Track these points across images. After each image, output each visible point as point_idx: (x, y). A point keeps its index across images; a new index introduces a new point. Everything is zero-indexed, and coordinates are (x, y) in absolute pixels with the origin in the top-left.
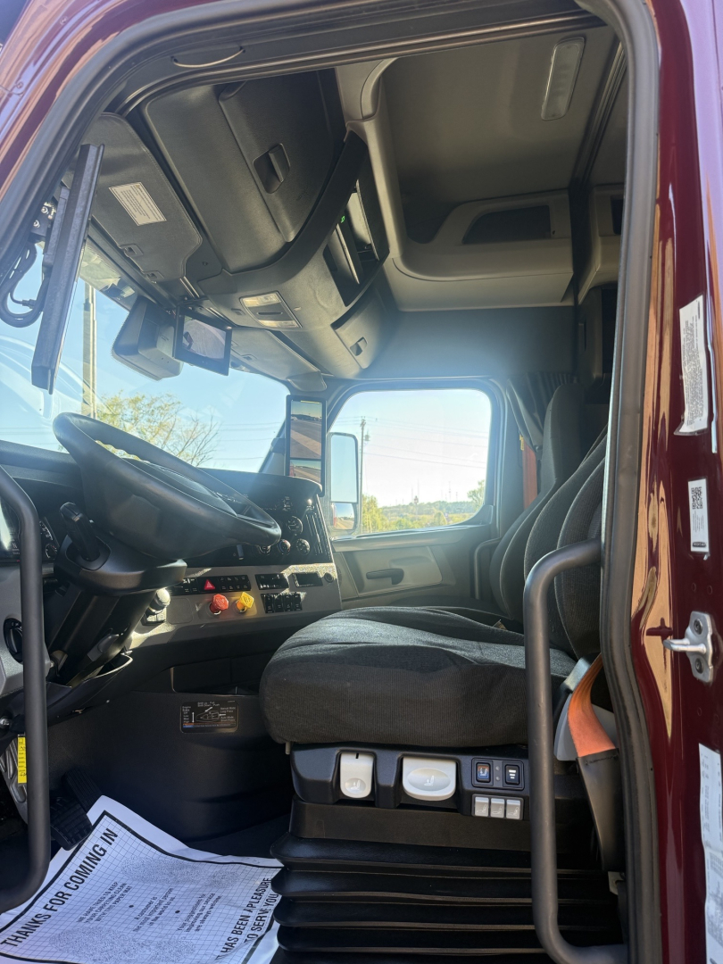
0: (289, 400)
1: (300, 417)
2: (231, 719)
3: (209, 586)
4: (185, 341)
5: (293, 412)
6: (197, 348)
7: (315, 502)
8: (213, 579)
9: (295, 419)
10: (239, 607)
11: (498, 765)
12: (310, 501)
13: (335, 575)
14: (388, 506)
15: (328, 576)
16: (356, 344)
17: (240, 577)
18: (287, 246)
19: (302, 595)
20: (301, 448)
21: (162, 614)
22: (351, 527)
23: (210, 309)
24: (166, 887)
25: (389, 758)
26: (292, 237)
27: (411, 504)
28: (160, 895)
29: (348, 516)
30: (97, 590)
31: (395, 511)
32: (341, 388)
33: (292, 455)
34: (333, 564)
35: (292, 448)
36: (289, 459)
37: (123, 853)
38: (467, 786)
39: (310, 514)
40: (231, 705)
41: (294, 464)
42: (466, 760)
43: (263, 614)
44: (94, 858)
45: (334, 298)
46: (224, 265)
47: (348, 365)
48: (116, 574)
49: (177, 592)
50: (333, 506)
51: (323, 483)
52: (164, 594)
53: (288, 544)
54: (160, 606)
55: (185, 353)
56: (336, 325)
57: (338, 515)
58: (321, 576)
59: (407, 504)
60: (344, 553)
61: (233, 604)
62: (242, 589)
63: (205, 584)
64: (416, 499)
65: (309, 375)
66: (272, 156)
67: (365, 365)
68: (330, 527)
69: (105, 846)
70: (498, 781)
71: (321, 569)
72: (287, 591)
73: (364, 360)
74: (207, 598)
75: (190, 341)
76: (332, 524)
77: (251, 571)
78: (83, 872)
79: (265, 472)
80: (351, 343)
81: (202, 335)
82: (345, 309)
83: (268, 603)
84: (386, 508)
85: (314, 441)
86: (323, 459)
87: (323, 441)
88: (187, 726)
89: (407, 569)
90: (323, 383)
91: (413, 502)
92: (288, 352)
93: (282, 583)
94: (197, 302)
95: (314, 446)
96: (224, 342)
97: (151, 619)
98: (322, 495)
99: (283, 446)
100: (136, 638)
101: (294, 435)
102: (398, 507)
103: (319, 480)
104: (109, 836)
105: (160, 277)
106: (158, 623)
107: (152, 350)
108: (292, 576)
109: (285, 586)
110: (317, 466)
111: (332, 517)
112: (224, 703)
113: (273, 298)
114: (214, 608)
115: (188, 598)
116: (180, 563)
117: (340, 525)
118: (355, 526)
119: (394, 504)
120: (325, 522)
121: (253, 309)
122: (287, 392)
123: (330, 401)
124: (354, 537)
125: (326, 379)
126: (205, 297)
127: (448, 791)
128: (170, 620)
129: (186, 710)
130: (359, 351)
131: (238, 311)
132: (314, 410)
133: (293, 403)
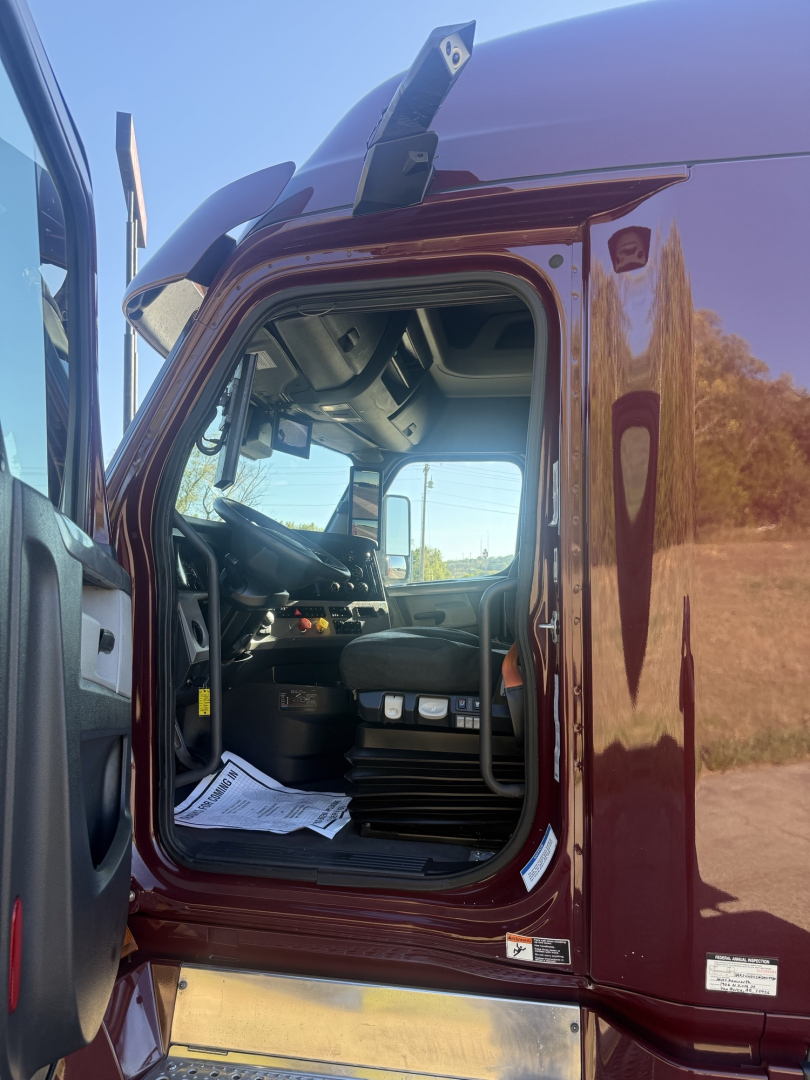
0: (353, 470)
1: (361, 484)
2: (313, 702)
3: (298, 613)
4: (280, 437)
5: (356, 480)
6: (288, 440)
7: (372, 554)
8: (300, 609)
9: (357, 486)
10: (318, 628)
11: (470, 700)
12: (369, 554)
13: (387, 610)
14: (454, 560)
15: (381, 610)
16: (408, 428)
17: (318, 608)
18: (355, 377)
19: (362, 623)
20: (363, 511)
21: (269, 629)
22: (403, 577)
23: (296, 409)
24: (273, 803)
25: (411, 698)
26: (359, 372)
27: (479, 558)
28: (270, 806)
29: (401, 567)
30: (240, 607)
31: (461, 566)
32: (395, 459)
33: (354, 516)
34: (386, 602)
35: (354, 510)
36: (351, 519)
37: (242, 785)
38: (453, 711)
39: (369, 563)
40: (314, 693)
41: (356, 523)
42: (453, 698)
43: (335, 635)
44: (225, 786)
45: (389, 402)
46: (311, 386)
47: (402, 444)
48: (248, 597)
49: (278, 615)
50: (388, 558)
51: (379, 540)
52: (271, 616)
53: (353, 586)
54: (267, 623)
55: (279, 444)
56: (391, 418)
57: (392, 566)
58: (376, 610)
59: (475, 557)
60: (397, 598)
61: (314, 626)
62: (320, 617)
63: (295, 611)
64: (486, 552)
65: (368, 450)
66: (350, 335)
67: (415, 442)
68: (385, 577)
69: (231, 780)
70: (469, 708)
71: (376, 605)
72: (351, 620)
73: (414, 439)
74: (296, 621)
75: (283, 435)
76: (386, 574)
77: (326, 604)
78: (218, 794)
79: (329, 531)
80: (403, 427)
81: (293, 430)
82: (398, 407)
83: (337, 626)
84: (451, 562)
85: (372, 505)
86: (380, 519)
87: (380, 505)
88: (283, 706)
89: (448, 612)
90: (381, 457)
91: (482, 556)
92: (353, 436)
93: (348, 614)
94: (287, 405)
95: (373, 508)
96: (306, 434)
97: (262, 631)
98: (378, 549)
99: (346, 509)
100: (254, 643)
101: (357, 500)
102: (466, 561)
103: (376, 536)
104: (233, 774)
105: (266, 394)
106: (266, 635)
107: (255, 442)
108: (355, 609)
109: (350, 616)
110: (375, 525)
111: (386, 567)
112: (309, 691)
113: (345, 406)
114: (302, 627)
115: (284, 620)
116: (286, 593)
117: (393, 575)
118: (407, 576)
119: (460, 558)
120: (380, 573)
121: (329, 412)
122: (350, 463)
123: (386, 470)
124: (405, 585)
125: (383, 453)
126: (294, 403)
127: (443, 713)
128: (273, 634)
129: (283, 695)
130: (409, 433)
131: (318, 413)
132: (373, 479)
133: (356, 473)
